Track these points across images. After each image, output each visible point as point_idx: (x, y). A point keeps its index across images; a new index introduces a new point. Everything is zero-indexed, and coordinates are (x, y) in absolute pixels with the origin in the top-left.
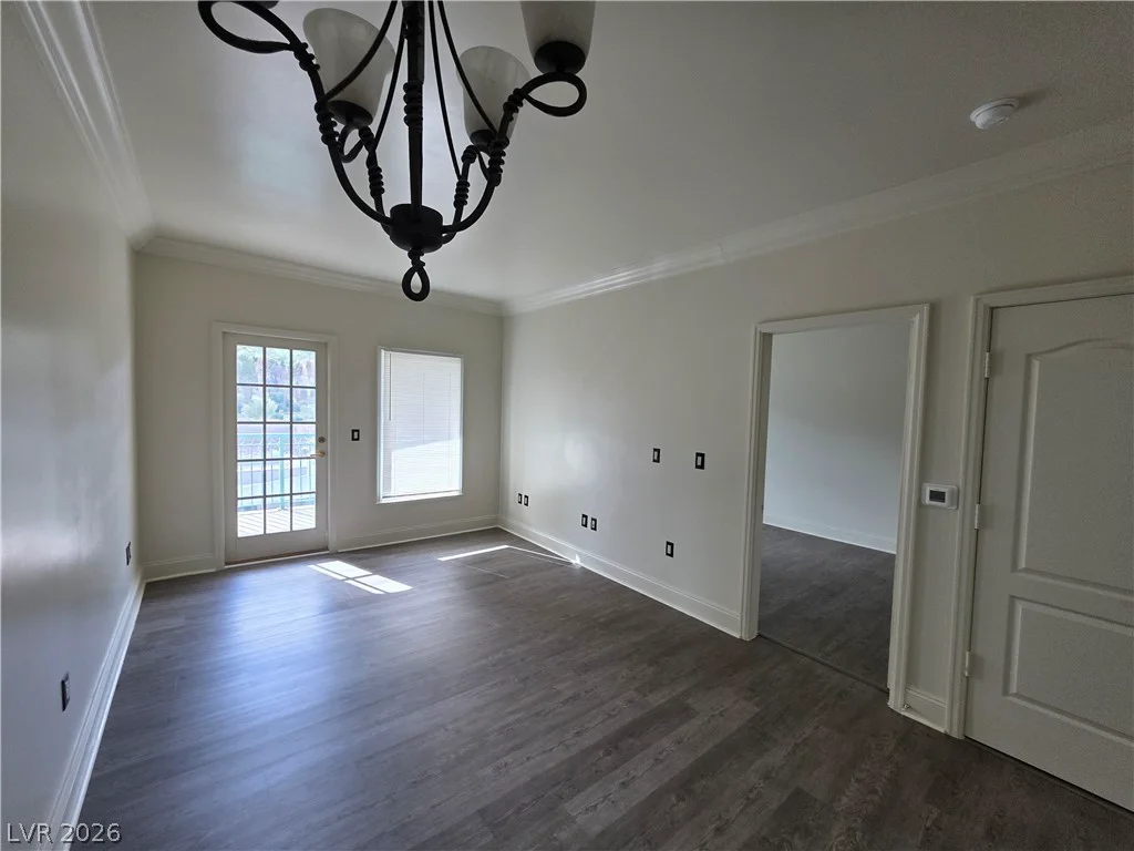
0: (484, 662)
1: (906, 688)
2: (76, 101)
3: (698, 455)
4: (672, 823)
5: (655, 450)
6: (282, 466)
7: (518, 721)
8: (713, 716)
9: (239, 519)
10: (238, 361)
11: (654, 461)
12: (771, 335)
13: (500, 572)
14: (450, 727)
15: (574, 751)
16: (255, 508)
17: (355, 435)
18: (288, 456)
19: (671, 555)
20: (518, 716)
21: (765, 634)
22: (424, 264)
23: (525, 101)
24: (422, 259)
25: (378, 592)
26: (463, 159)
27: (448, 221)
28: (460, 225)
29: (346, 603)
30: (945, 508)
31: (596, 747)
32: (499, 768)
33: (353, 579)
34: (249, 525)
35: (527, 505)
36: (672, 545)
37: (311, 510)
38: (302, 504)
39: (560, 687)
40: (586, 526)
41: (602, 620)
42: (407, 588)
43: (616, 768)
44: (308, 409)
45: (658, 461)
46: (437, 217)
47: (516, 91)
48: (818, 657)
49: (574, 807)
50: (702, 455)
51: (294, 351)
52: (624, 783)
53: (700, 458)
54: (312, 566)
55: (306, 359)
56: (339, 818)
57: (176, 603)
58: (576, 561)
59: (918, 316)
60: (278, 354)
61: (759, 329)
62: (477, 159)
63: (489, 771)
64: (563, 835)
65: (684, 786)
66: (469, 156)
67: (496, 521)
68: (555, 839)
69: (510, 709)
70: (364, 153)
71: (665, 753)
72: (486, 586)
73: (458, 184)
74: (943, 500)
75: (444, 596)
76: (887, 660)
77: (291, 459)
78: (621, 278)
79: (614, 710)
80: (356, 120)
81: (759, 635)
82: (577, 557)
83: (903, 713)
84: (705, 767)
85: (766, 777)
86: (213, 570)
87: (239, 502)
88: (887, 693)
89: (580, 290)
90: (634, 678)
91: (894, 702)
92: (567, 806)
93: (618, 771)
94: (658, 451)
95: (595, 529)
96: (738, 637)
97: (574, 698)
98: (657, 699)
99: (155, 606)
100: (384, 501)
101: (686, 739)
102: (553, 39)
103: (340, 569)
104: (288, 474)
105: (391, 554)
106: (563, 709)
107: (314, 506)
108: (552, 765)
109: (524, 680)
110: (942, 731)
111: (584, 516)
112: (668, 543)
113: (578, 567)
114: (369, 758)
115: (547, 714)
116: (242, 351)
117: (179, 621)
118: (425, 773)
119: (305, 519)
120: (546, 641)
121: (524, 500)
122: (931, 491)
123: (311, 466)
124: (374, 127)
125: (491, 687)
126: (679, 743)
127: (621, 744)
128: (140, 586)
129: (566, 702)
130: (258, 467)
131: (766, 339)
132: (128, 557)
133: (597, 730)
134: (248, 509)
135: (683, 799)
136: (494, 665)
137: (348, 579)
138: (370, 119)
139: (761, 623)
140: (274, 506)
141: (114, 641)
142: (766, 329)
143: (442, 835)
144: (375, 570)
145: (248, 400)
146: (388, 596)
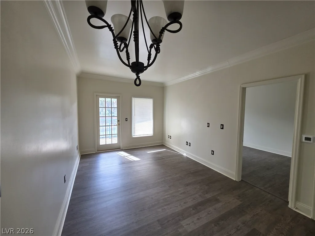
0: (159, 181)
1: (295, 202)
2: (65, 44)
3: (221, 125)
4: (213, 232)
5: (208, 123)
6: (110, 127)
7: (168, 197)
8: (226, 203)
9: (100, 140)
10: (100, 101)
11: (208, 127)
12: (245, 88)
13: (163, 157)
14: (150, 197)
15: (184, 207)
16: (104, 138)
17: (126, 120)
18: (111, 125)
19: (213, 154)
20: (168, 196)
21: (243, 180)
22: (140, 77)
23: (165, 30)
24: (139, 75)
25: (132, 160)
26: (150, 47)
27: (146, 65)
28: (149, 65)
29: (125, 163)
30: (311, 143)
31: (190, 207)
32: (163, 209)
33: (126, 156)
34: (102, 142)
35: (171, 138)
36: (213, 151)
37: (116, 138)
38: (114, 137)
39: (180, 189)
40: (187, 145)
41: (192, 172)
42: (140, 159)
43: (196, 214)
44: (115, 113)
45: (209, 127)
46: (143, 64)
47: (163, 28)
48: (262, 188)
49: (184, 223)
50: (223, 125)
51: (112, 99)
52: (198, 219)
53: (222, 126)
54: (117, 153)
55: (115, 100)
56: (123, 216)
57: (88, 160)
58: (185, 155)
59: (300, 79)
60: (108, 100)
61: (241, 86)
62: (153, 47)
63: (160, 210)
64: (180, 230)
65: (216, 222)
66: (151, 46)
67: (162, 143)
68: (178, 231)
69: (165, 194)
70: (125, 49)
71: (210, 212)
72: (159, 160)
73: (148, 54)
74: (310, 140)
75: (149, 162)
76: (288, 192)
77: (112, 126)
78: (197, 74)
79: (195, 197)
80: (123, 41)
81: (242, 180)
82: (185, 154)
83: (294, 210)
84: (223, 218)
85: (244, 223)
86: (95, 153)
87: (100, 136)
88: (288, 202)
89: (186, 78)
90: (202, 189)
91: (291, 205)
92: (182, 223)
93: (196, 215)
94: (209, 124)
95: (190, 146)
96: (235, 180)
97: (184, 193)
98: (208, 196)
99: (83, 161)
100: (133, 137)
101: (217, 209)
102: (172, 12)
103: (123, 154)
104: (111, 129)
105: (135, 150)
106: (181, 195)
107: (117, 138)
108: (177, 211)
109: (170, 187)
110: (310, 217)
111: (187, 142)
112: (212, 151)
113: (185, 156)
114: (130, 202)
115: (176, 196)
116: (100, 99)
117: (87, 164)
118: (144, 208)
119: (115, 141)
120: (176, 176)
121: (170, 137)
122: (305, 137)
123: (116, 127)
124: (127, 42)
125: (161, 187)
126: (215, 209)
127: (198, 207)
128: (79, 156)
129: (181, 194)
130: (104, 127)
131: (244, 90)
132: (77, 148)
133: (190, 203)
134: (102, 138)
135: (216, 226)
136: (162, 182)
137: (125, 156)
138: (127, 40)
139: (242, 177)
140: (108, 137)
141: (74, 168)
142: (244, 86)
143: (148, 225)
144: (132, 154)
145: (102, 111)
146: (134, 161)
